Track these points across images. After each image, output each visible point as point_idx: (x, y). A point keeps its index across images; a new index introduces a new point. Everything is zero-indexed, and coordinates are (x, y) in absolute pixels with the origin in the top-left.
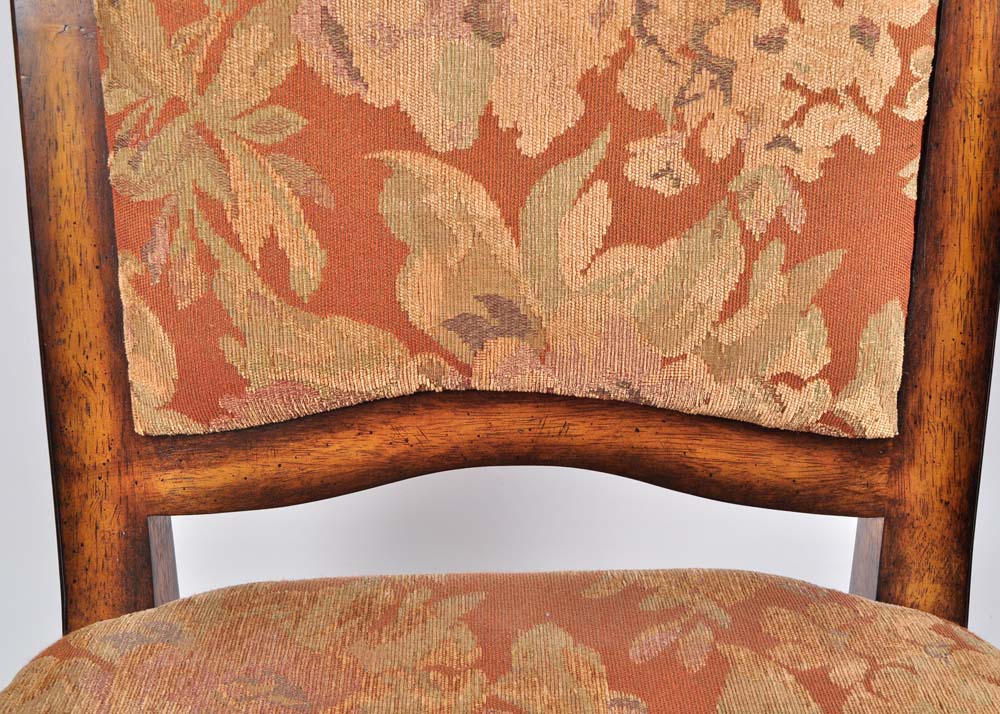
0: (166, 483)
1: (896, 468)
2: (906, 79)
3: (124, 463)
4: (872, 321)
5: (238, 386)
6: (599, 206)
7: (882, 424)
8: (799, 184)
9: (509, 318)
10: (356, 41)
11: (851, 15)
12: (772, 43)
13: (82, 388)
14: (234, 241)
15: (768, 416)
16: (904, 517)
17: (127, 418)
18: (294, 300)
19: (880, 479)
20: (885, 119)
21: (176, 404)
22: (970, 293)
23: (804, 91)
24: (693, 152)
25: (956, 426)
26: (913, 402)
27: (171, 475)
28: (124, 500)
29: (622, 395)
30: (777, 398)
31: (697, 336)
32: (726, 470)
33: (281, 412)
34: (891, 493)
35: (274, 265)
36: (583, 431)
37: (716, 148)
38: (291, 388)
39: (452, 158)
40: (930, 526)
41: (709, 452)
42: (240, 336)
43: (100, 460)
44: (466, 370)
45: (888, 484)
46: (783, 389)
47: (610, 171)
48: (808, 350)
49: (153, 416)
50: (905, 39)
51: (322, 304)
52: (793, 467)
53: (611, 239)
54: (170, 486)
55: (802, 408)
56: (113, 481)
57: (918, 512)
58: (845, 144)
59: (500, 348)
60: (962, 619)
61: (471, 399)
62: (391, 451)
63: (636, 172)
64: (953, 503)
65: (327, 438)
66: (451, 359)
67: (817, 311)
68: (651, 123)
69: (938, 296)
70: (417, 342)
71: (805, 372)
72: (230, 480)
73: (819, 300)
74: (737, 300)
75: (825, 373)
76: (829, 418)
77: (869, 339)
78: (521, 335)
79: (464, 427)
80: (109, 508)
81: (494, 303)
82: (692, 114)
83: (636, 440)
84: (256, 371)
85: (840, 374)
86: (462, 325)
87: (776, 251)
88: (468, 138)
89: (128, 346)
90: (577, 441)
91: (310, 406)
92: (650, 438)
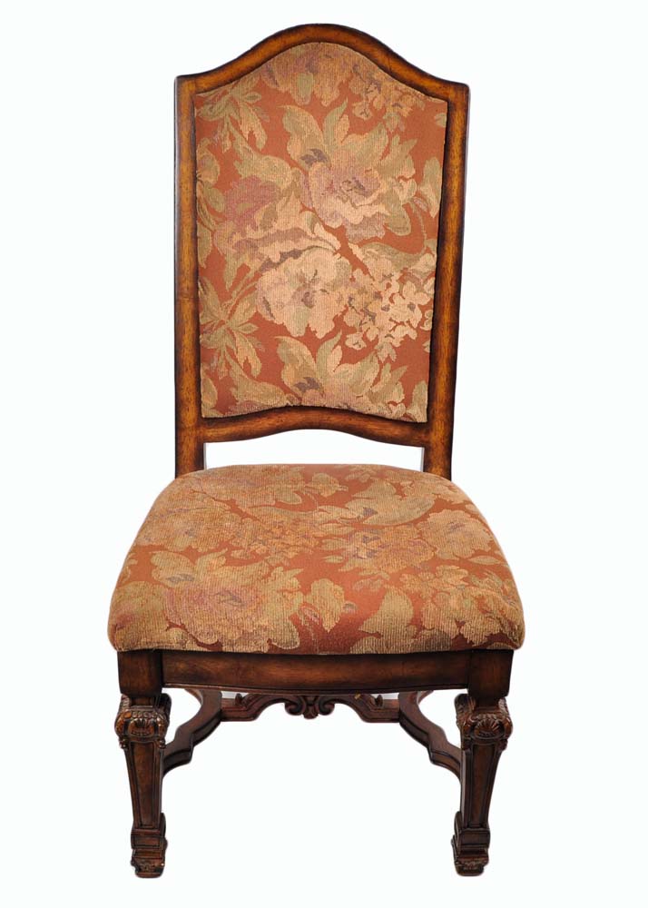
0: (210, 433)
1: (428, 432)
2: (424, 319)
3: (197, 426)
4: (416, 387)
5: (234, 402)
6: (338, 353)
7: (422, 418)
8: (394, 347)
9: (313, 384)
10: (272, 307)
11: (407, 302)
12: (386, 309)
13: (187, 403)
14: (236, 360)
15: (388, 416)
16: (431, 446)
17: (200, 413)
18: (252, 377)
19: (423, 436)
20: (418, 330)
21: (216, 408)
22: (447, 380)
23: (395, 322)
24: (365, 338)
25: (445, 420)
26: (431, 412)
27: (212, 430)
28: (197, 438)
29: (345, 407)
30: (390, 409)
31: (367, 389)
32: (377, 432)
33: (246, 410)
34: (426, 439)
35: (247, 367)
36: (334, 419)
37: (371, 338)
38: (250, 403)
39: (298, 338)
40: (440, 450)
41: (371, 426)
42: (237, 387)
43: (190, 425)
44: (300, 399)
45: (426, 436)
46: (391, 405)
47: (342, 342)
48: (397, 395)
49: (209, 410)
50: (423, 309)
51: (260, 379)
52: (397, 431)
53: (342, 362)
55: (397, 412)
56: (194, 432)
57: (434, 445)
58: (407, 337)
59: (310, 392)
60: (450, 478)
61: (301, 408)
62: (277, 424)
63: (348, 343)
64: (445, 443)
65: (258, 420)
66: (296, 395)
67: (400, 383)
68: (353, 330)
69: (438, 381)
70: (286, 390)
71: (398, 400)
73: (400, 380)
74: (377, 380)
75: (403, 401)
76: (405, 415)
77: (416, 392)
78: (316, 389)
79: (299, 417)
80: (192, 440)
81: (309, 380)
82: (364, 328)
83: (350, 422)
84: (241, 399)
85: (407, 402)
86: (300, 386)
87: (388, 366)
88: (302, 333)
89: (202, 391)
90: (333, 423)
91: (255, 409)
92: (354, 422)
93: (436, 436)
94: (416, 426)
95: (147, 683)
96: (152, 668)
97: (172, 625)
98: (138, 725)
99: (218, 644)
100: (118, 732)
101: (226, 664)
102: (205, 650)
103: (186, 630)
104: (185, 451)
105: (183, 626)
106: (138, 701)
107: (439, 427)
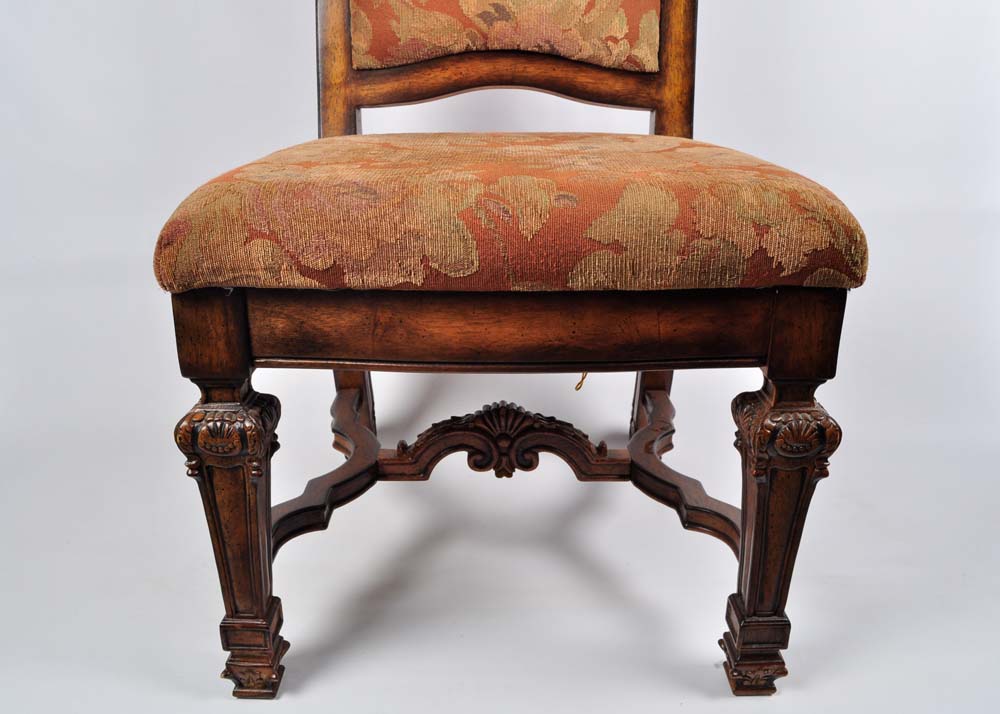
1: (660, 86)
3: (347, 82)
4: (644, 16)
5: (395, 42)
7: (652, 64)
9: (502, 13)
13: (333, 51)
15: (606, 61)
16: (664, 108)
17: (350, 62)
18: (420, 6)
19: (653, 91)
21: (371, 52)
22: (685, 11)
25: (683, 68)
26: (664, 58)
27: (366, 87)
29: (547, 48)
30: (608, 48)
31: (576, 20)
32: (590, 87)
34: (658, 97)
36: (533, 70)
40: (676, 111)
41: (584, 79)
42: (398, 20)
43: (338, 81)
44: (485, 37)
45: (657, 93)
46: (610, 43)
48: (619, 27)
51: (430, 6)
52: (617, 85)
54: (366, 92)
55: (617, 54)
56: (343, 91)
57: (669, 106)
59: (499, 25)
60: (691, 136)
61: (488, 52)
62: (455, 78)
64: (684, 103)
65: (429, 71)
66: (479, 30)
67: (622, 10)
69: (672, 13)
70: (466, 23)
71: (620, 36)
72: (390, 89)
73: (623, 6)
74: (591, 6)
75: (626, 36)
76: (630, 59)
77: (643, 24)
78: (507, 21)
79: (483, 68)
80: (340, 102)
81: (497, 7)
83: (554, 74)
84: (404, 37)
85: (633, 38)
86: (484, 16)
89: (352, 30)
90: (529, 75)
91: (421, 55)
92: (559, 73)
93: (670, 94)
94: (643, 76)
95: (224, 357)
96: (231, 328)
97: (254, 235)
98: (214, 433)
99: (336, 270)
100: (182, 446)
101: (354, 316)
102: (314, 284)
103: (278, 242)
104: (331, 118)
105: (273, 236)
106: (215, 394)
107: (674, 76)
